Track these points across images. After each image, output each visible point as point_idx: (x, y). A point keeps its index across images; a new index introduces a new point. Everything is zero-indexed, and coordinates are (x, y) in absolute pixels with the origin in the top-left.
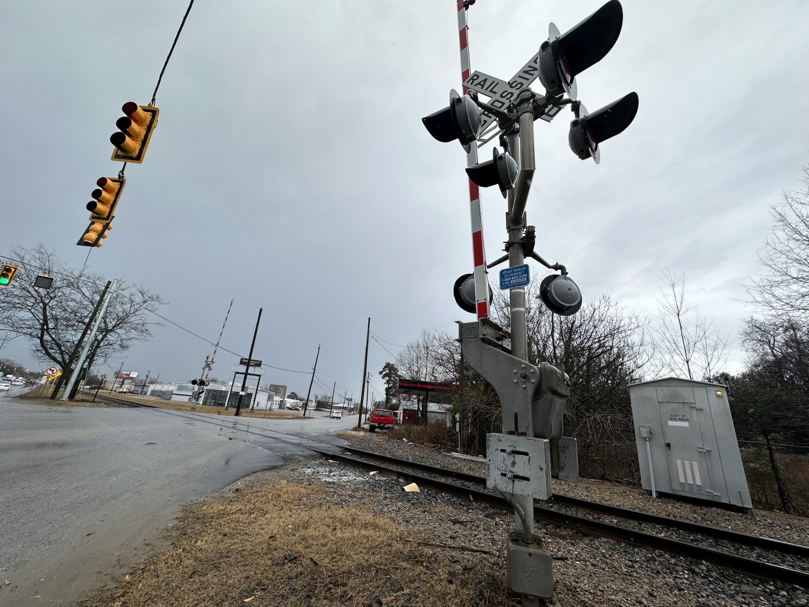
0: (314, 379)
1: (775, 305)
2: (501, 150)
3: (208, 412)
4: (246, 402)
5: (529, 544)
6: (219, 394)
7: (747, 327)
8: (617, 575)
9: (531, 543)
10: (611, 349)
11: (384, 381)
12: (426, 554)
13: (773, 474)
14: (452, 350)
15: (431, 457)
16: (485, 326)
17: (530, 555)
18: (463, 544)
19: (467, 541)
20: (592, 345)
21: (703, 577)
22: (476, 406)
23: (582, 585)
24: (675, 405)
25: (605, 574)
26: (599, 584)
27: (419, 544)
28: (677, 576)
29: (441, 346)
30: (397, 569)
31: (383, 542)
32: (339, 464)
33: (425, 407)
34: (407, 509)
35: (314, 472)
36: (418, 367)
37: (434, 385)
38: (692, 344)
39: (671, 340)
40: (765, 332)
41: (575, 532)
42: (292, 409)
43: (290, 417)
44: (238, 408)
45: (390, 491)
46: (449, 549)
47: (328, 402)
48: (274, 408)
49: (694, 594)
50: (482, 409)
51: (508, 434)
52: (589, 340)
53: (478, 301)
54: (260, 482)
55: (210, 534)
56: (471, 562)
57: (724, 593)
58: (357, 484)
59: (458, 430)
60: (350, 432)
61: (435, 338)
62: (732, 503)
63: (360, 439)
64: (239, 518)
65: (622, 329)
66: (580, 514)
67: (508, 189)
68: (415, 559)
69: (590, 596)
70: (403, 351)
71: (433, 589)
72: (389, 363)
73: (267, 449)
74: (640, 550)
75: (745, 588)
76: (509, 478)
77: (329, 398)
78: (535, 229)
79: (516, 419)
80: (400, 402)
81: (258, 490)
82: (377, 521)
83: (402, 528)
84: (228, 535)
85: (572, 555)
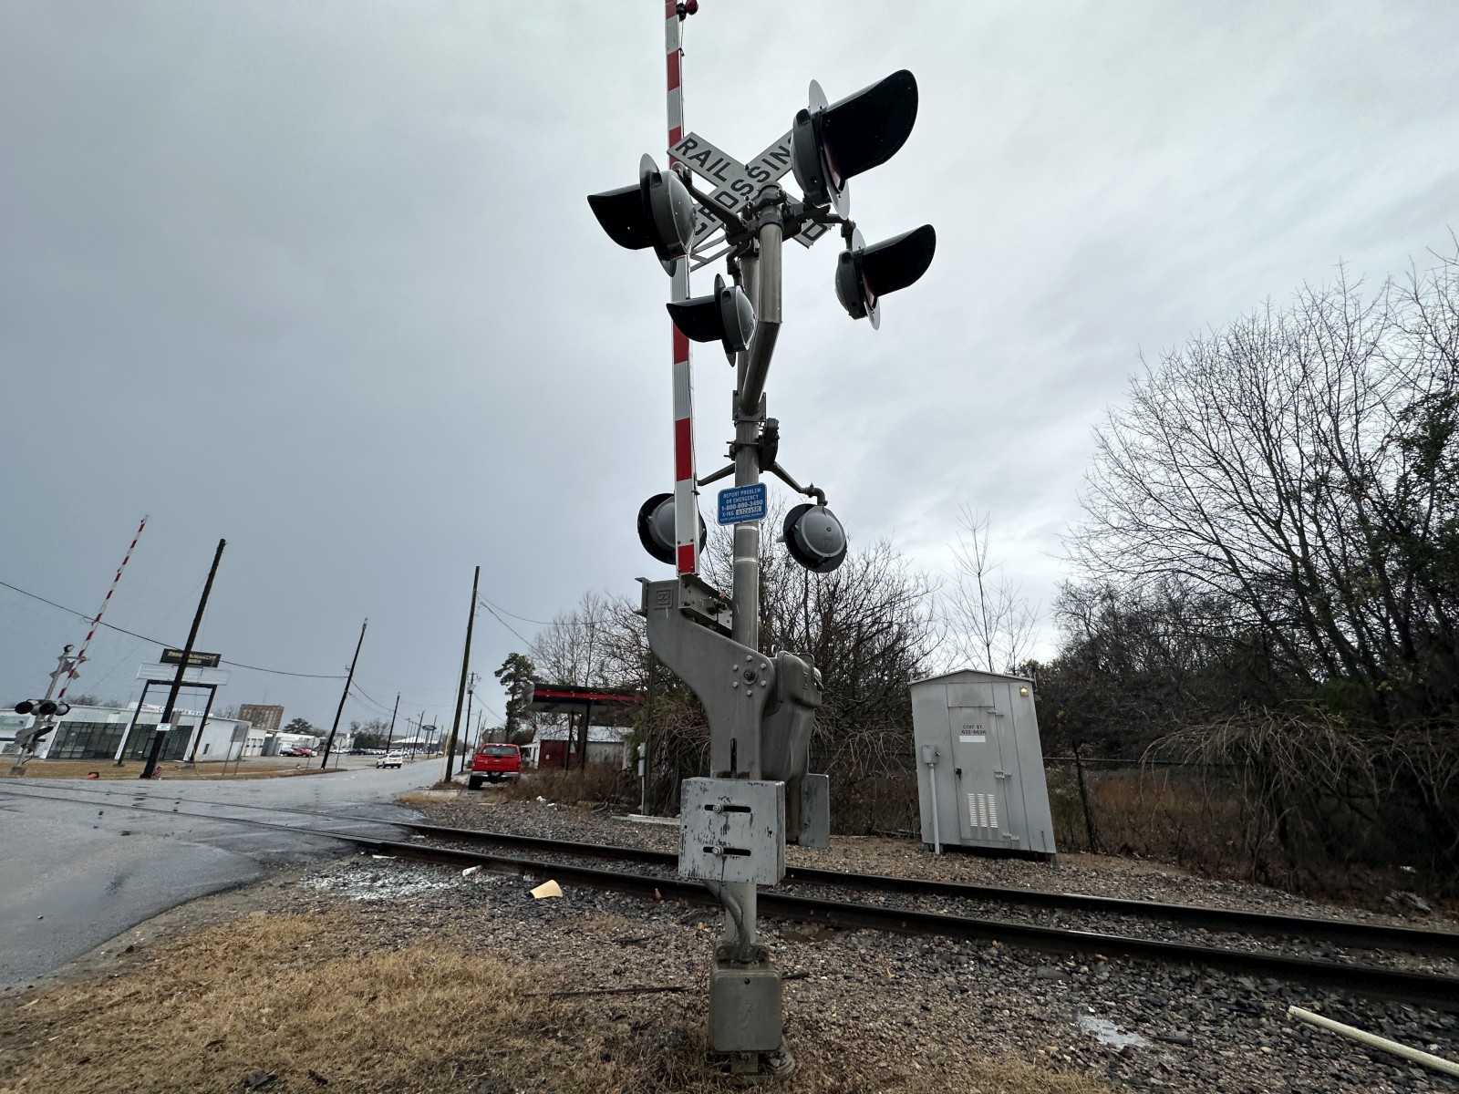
0: (349, 690)
1: (1091, 564)
2: (729, 281)
3: (63, 775)
4: (174, 746)
5: (746, 963)
6: (98, 732)
7: (1061, 594)
8: (879, 986)
9: (750, 962)
10: (889, 627)
11: (505, 688)
12: (565, 1014)
13: (1080, 800)
14: (636, 629)
15: (589, 827)
16: (688, 588)
17: (748, 982)
18: (637, 982)
19: (644, 975)
20: (863, 619)
21: (993, 966)
22: (675, 728)
23: (827, 1014)
24: (970, 711)
25: (863, 989)
26: (854, 1008)
27: (552, 998)
28: (961, 971)
29: (617, 622)
30: (504, 1055)
31: (479, 1005)
32: (398, 861)
33: (583, 734)
34: (534, 933)
35: (336, 885)
36: (573, 662)
37: (601, 693)
38: (995, 619)
39: (968, 613)
40: (1080, 602)
41: (824, 926)
42: (295, 755)
43: (290, 771)
44: (151, 762)
45: (504, 902)
46: (608, 997)
47: (381, 735)
48: (248, 754)
49: (980, 995)
50: (686, 732)
51: (719, 777)
52: (858, 612)
53: (679, 543)
54: (195, 923)
55: (39, 1066)
56: (646, 1013)
57: (1016, 984)
58: (433, 898)
59: (641, 773)
60: (427, 793)
61: (606, 607)
62: (1033, 850)
63: (448, 806)
64: (129, 1014)
65: (905, 595)
66: (834, 896)
67: (738, 350)
68: (540, 1028)
69: (838, 1031)
70: (545, 631)
71: (572, 1079)
72: (517, 655)
73: (220, 846)
74: (914, 940)
75: (1042, 971)
76: (717, 855)
77: (384, 727)
78: (779, 425)
79: (734, 750)
80: (535, 727)
81: (189, 942)
82: (470, 967)
83: (521, 972)
84: (93, 1059)
85: (816, 966)
